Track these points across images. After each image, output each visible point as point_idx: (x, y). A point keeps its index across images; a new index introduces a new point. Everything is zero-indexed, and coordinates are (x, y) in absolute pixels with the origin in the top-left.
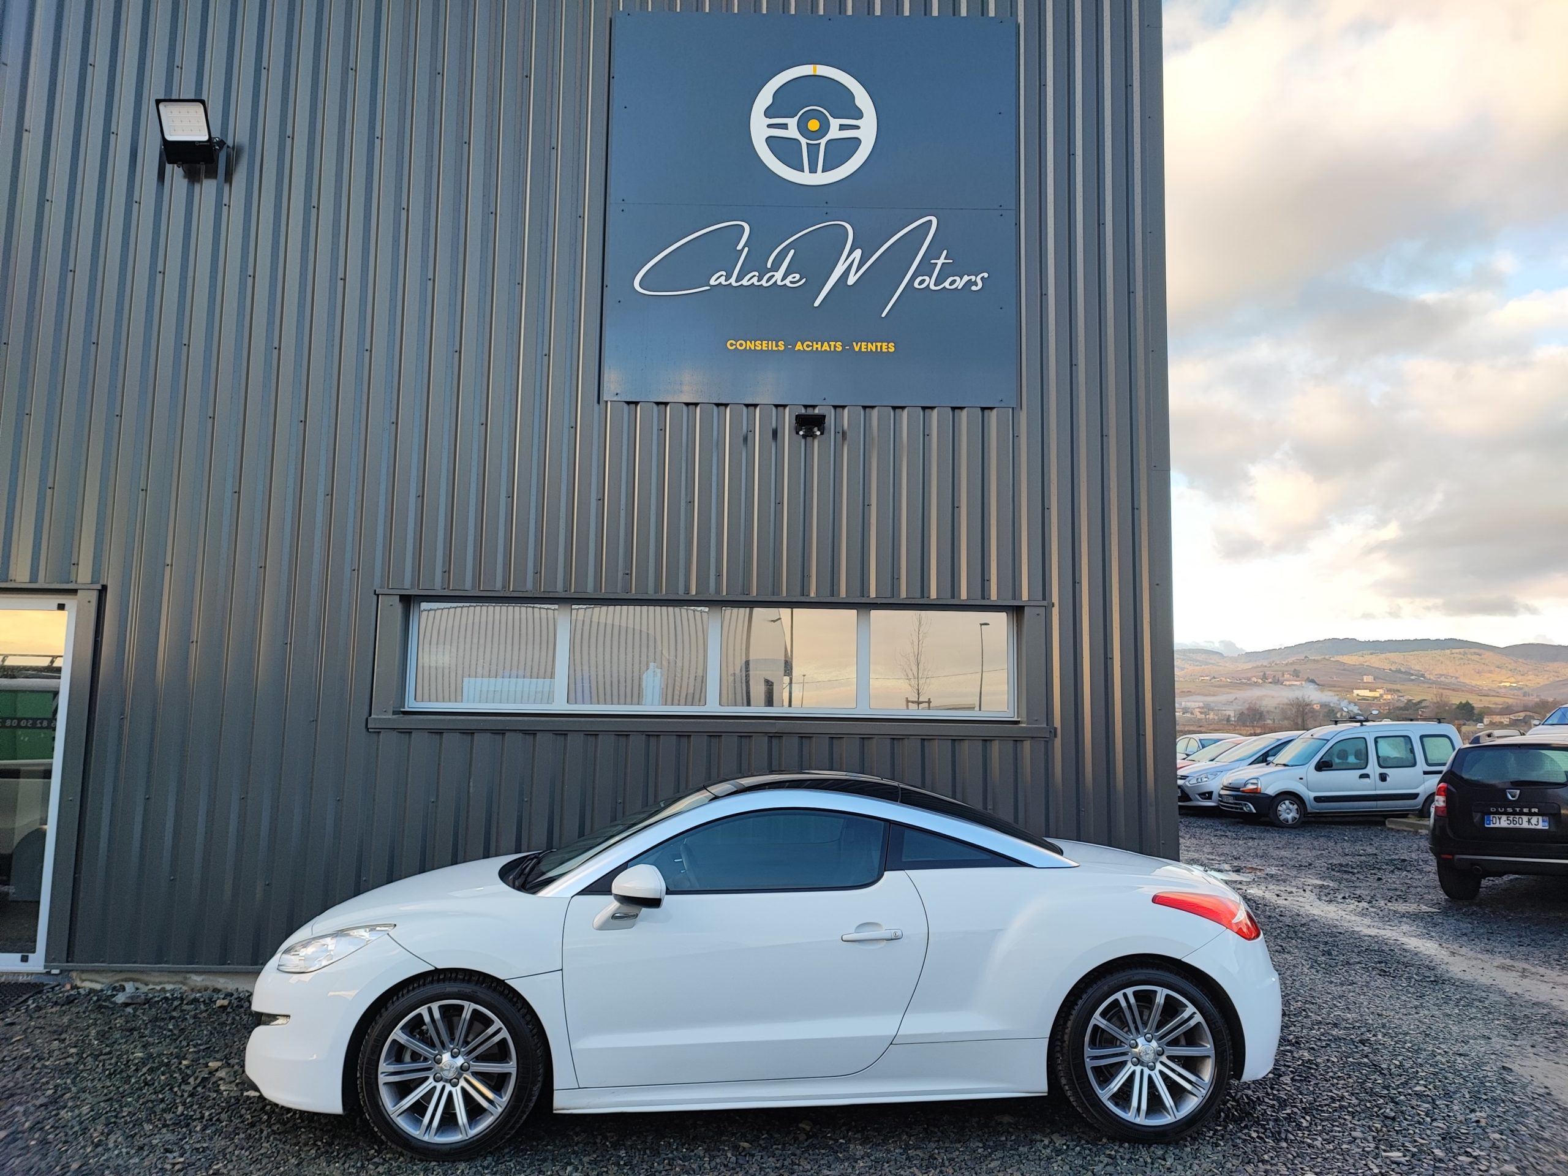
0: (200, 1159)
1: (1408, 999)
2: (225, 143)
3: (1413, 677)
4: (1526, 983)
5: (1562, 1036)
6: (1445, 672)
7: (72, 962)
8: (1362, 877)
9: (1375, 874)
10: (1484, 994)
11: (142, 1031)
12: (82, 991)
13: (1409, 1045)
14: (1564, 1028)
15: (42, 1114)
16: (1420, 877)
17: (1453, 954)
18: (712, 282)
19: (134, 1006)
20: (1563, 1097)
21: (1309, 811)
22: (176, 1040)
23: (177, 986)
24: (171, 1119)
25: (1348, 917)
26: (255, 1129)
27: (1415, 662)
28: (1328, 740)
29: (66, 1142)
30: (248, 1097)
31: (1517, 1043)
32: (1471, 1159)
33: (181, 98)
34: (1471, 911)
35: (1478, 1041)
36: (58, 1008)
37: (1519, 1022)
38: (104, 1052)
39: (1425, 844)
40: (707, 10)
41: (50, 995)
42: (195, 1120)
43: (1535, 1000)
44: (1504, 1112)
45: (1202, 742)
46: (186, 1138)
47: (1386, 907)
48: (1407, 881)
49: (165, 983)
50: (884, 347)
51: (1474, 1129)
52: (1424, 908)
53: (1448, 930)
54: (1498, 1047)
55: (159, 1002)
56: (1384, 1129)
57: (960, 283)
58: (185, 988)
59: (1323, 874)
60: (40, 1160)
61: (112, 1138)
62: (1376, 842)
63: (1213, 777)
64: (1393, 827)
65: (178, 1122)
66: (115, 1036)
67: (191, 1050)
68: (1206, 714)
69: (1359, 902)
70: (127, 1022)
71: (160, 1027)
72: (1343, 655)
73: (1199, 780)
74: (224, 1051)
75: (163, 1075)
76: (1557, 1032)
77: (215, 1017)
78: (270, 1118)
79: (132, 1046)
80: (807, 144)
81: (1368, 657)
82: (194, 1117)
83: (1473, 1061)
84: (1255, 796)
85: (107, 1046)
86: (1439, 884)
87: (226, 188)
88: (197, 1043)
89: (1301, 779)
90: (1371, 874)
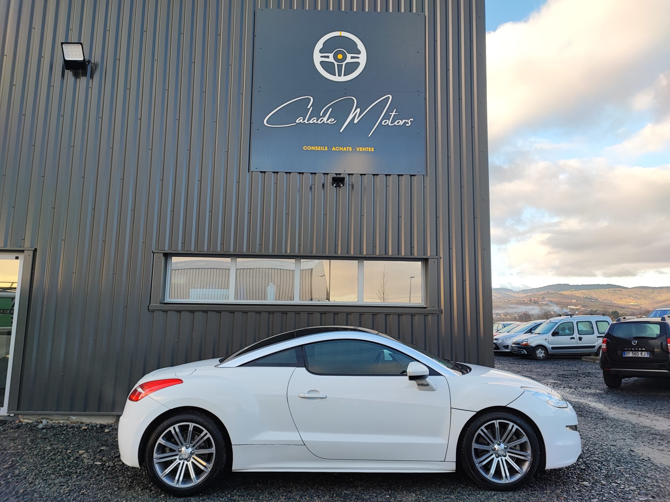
0: (75, 488)
1: (591, 425)
2: (90, 62)
3: (593, 300)
4: (641, 419)
5: (655, 439)
6: (606, 298)
7: (19, 411)
8: (572, 379)
9: (577, 378)
10: (623, 424)
11: (50, 439)
12: (23, 423)
13: (591, 442)
14: (656, 435)
15: (6, 471)
16: (596, 379)
17: (610, 408)
18: (297, 122)
19: (46, 429)
20: (655, 461)
21: (549, 353)
22: (65, 442)
23: (65, 421)
24: (63, 473)
25: (566, 395)
26: (99, 477)
27: (594, 294)
28: (557, 323)
29: (17, 482)
30: (96, 464)
31: (637, 441)
32: (617, 484)
33: (72, 42)
34: (617, 393)
35: (620, 441)
36: (13, 430)
37: (637, 434)
38: (34, 447)
39: (598, 366)
40: (295, 8)
41: (10, 425)
42: (73, 473)
43: (644, 425)
44: (631, 467)
45: (504, 325)
46: (69, 480)
47: (582, 391)
48: (590, 381)
49: (60, 420)
50: (369, 149)
51: (618, 473)
52: (598, 391)
53: (608, 400)
54: (628, 443)
55: (57, 427)
56: (581, 474)
57: (401, 123)
58: (68, 422)
59: (555, 378)
60: (6, 489)
61: (37, 481)
62: (578, 366)
63: (509, 339)
64: (585, 360)
65: (66, 474)
66: (38, 441)
67: (71, 446)
68: (506, 316)
69: (570, 389)
70: (43, 435)
71: (58, 437)
72: (563, 291)
73: (503, 340)
74: (85, 447)
75: (59, 456)
76: (653, 437)
77: (82, 433)
78: (106, 472)
79: (46, 445)
80: (337, 64)
81: (574, 292)
82: (73, 472)
83: (618, 448)
84: (527, 347)
85: (35, 445)
86: (604, 382)
87: (91, 81)
88: (74, 444)
89: (546, 339)
90: (576, 378)
